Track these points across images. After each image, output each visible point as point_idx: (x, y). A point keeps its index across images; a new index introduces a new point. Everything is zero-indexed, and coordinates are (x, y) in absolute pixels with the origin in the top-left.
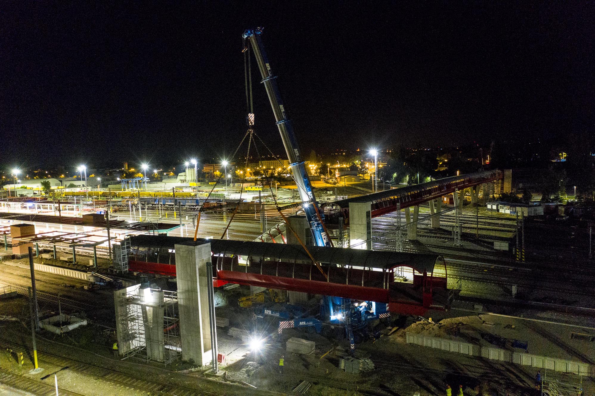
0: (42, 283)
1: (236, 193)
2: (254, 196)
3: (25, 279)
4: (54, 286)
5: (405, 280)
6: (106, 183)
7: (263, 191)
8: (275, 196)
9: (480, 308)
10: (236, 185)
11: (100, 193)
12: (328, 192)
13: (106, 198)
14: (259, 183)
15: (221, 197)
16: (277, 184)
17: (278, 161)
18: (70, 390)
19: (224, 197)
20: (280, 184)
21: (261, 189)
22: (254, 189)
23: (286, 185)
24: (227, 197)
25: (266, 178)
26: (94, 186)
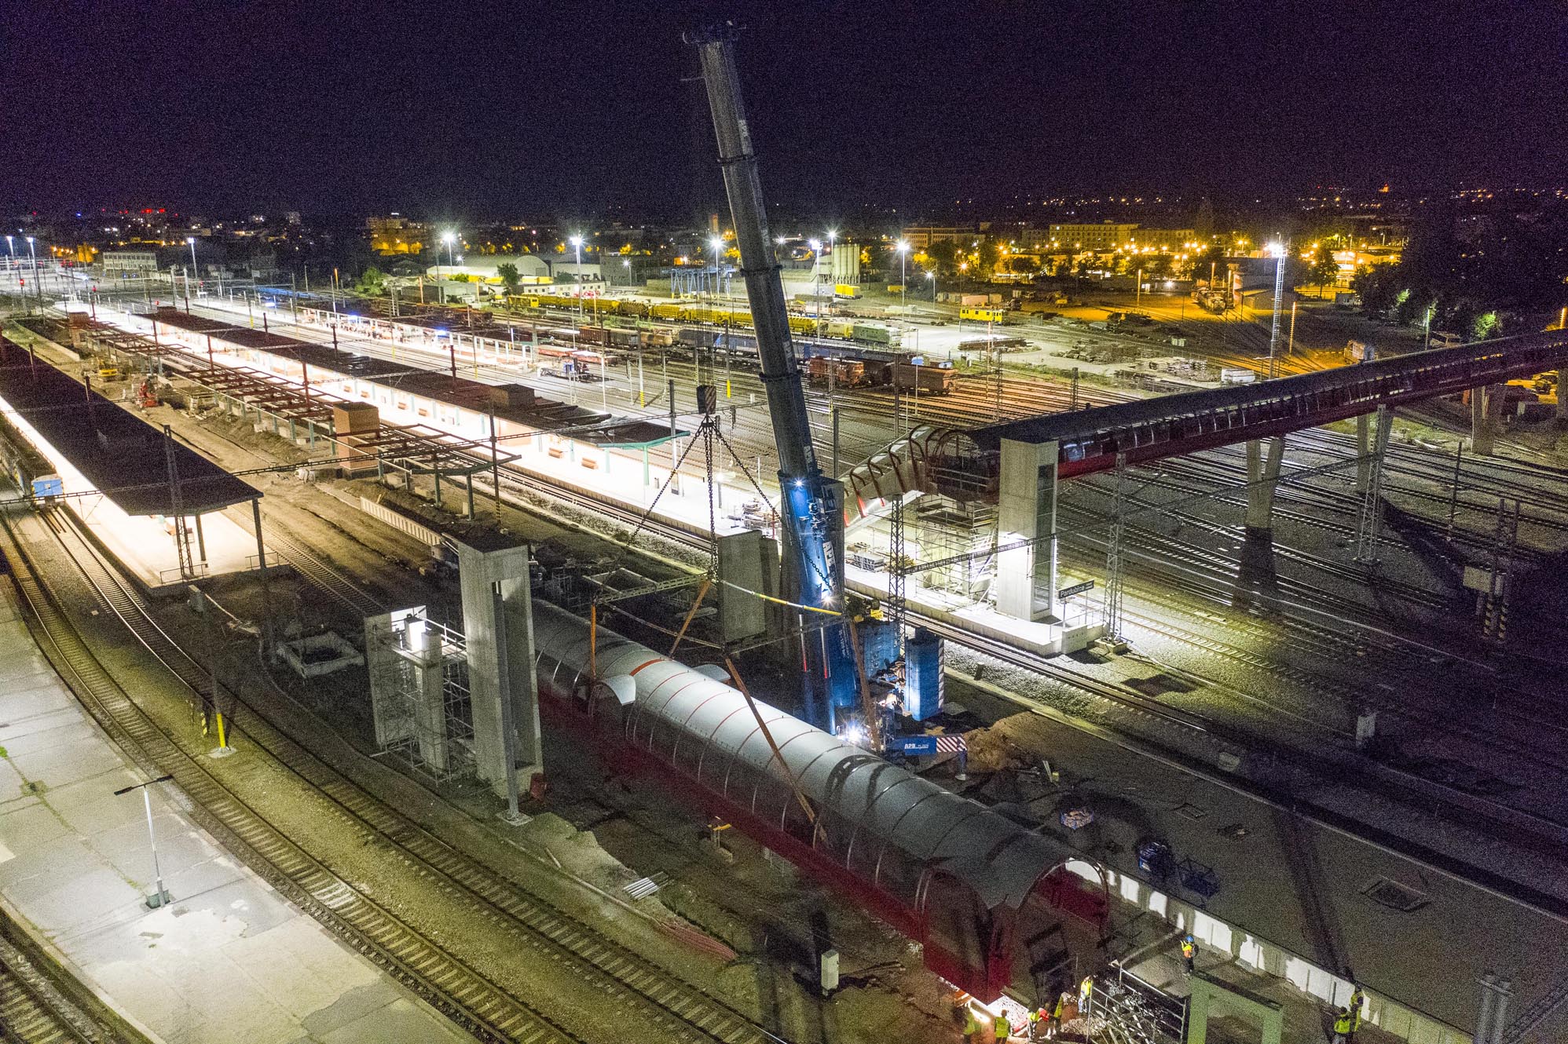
0: (355, 547)
1: (933, 323)
2: (970, 338)
3: (332, 532)
4: (372, 559)
5: (1122, 651)
6: (646, 272)
7: (1006, 324)
8: (1022, 343)
9: (1231, 762)
10: (953, 297)
11: (614, 305)
12: (1174, 342)
13: (622, 321)
14: (1016, 293)
15: (881, 339)
16: (1059, 302)
17: (1103, 227)
18: (250, 803)
19: (888, 337)
20: (1065, 301)
21: (999, 319)
22: (982, 315)
23: (1085, 305)
24: (893, 340)
25: (1045, 278)
26: (619, 281)
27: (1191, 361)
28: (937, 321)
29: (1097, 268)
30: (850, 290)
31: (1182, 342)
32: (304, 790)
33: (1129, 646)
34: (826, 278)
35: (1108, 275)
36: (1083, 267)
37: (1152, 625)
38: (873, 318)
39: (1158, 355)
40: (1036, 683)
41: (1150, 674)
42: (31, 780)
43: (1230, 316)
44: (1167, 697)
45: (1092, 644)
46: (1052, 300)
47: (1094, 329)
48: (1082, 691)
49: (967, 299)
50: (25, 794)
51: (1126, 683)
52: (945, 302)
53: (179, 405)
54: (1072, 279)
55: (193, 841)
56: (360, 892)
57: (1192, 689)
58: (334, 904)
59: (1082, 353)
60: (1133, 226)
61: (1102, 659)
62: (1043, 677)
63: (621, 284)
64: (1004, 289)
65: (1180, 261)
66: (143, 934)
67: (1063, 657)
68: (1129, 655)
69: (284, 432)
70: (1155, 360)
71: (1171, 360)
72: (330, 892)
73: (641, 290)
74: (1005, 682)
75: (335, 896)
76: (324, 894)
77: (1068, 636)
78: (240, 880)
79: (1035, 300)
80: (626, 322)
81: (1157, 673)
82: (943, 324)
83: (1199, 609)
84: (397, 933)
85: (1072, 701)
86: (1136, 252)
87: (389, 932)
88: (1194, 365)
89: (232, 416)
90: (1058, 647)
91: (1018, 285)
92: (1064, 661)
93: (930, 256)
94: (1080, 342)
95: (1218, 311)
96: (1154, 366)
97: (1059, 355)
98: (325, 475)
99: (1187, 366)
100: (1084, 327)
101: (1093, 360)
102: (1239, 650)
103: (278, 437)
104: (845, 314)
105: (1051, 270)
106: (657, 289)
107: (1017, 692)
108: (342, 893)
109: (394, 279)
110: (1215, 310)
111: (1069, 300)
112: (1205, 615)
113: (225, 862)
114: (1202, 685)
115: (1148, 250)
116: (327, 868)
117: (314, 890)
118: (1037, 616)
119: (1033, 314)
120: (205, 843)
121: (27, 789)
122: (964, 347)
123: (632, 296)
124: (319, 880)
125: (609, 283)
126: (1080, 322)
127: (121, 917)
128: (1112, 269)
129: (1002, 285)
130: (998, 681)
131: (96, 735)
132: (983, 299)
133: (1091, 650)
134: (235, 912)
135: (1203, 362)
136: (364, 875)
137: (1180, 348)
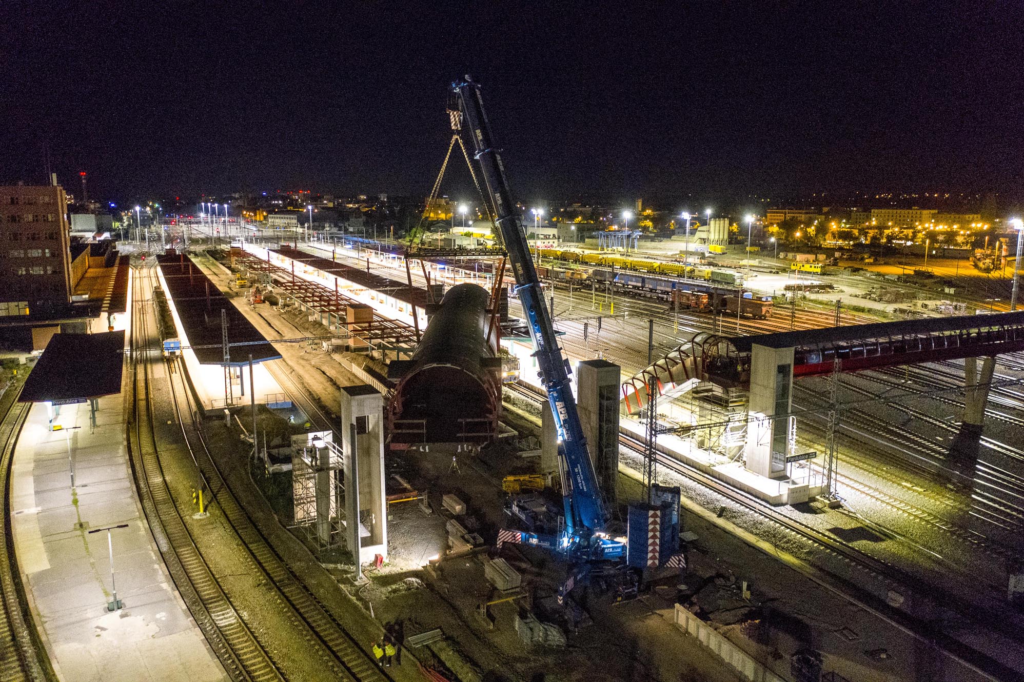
1: (771, 272)
2: (794, 282)
3: (328, 384)
5: (836, 506)
6: (586, 234)
7: (823, 274)
8: (831, 287)
9: (897, 600)
10: (790, 255)
11: (559, 253)
12: (947, 290)
13: (561, 264)
14: (837, 254)
15: (730, 280)
16: (867, 261)
17: (911, 211)
18: (202, 550)
19: (734, 280)
20: (872, 261)
21: (819, 270)
22: (807, 268)
23: (886, 264)
24: (738, 282)
25: (861, 245)
26: (568, 239)
27: (954, 303)
28: (774, 271)
29: (901, 239)
30: (718, 249)
31: (952, 291)
32: (237, 545)
33: (842, 502)
34: (704, 241)
35: (909, 243)
36: (890, 238)
37: (866, 489)
38: (730, 267)
39: (930, 299)
40: (761, 524)
41: (853, 525)
42: (82, 521)
43: (995, 274)
44: (860, 544)
45: (814, 500)
46: (863, 259)
47: (888, 280)
48: (794, 533)
49: (800, 257)
50: (75, 529)
51: (829, 530)
52: (785, 258)
53: (274, 303)
54: (879, 246)
55: (154, 570)
56: (241, 617)
57: (882, 540)
58: (221, 623)
59: (873, 295)
60: (933, 211)
61: (818, 511)
62: (767, 520)
63: (569, 241)
64: (829, 252)
65: (963, 235)
66: (98, 627)
67: (788, 507)
68: (841, 510)
69: (325, 322)
70: (927, 302)
71: (938, 303)
72: (223, 614)
73: (581, 245)
74: (738, 521)
75: (225, 618)
76: (218, 616)
77: (792, 492)
78: (170, 599)
79: (850, 259)
80: (564, 264)
81: (859, 525)
82: (777, 273)
83: (907, 481)
84: (251, 648)
85: (785, 540)
86: (932, 228)
87: (246, 647)
88: (956, 306)
89: (300, 310)
90: (785, 499)
91: (841, 249)
92: (788, 510)
93: (780, 228)
94: (873, 288)
95: (988, 270)
96: (926, 306)
97: (856, 296)
98: (338, 349)
99: (951, 307)
100: (881, 278)
101: (881, 300)
102: (930, 514)
103: (321, 324)
104: (710, 264)
105: (866, 239)
106: (592, 245)
107: (746, 529)
108: (230, 617)
109: (430, 234)
110: (985, 269)
111: (876, 260)
112: (909, 485)
113: (167, 586)
114: (891, 538)
115: (941, 227)
116: (228, 598)
117: (214, 612)
118: (773, 475)
119: (845, 268)
120: (161, 572)
121: (78, 526)
122: (788, 288)
123: (574, 248)
124: (220, 606)
125: (561, 240)
126: (879, 274)
127: (89, 614)
128: (912, 240)
129: (828, 249)
130: (734, 520)
131: (132, 497)
132: (811, 257)
133: (812, 504)
134: (156, 620)
135: (964, 305)
136: (248, 606)
137: (949, 294)
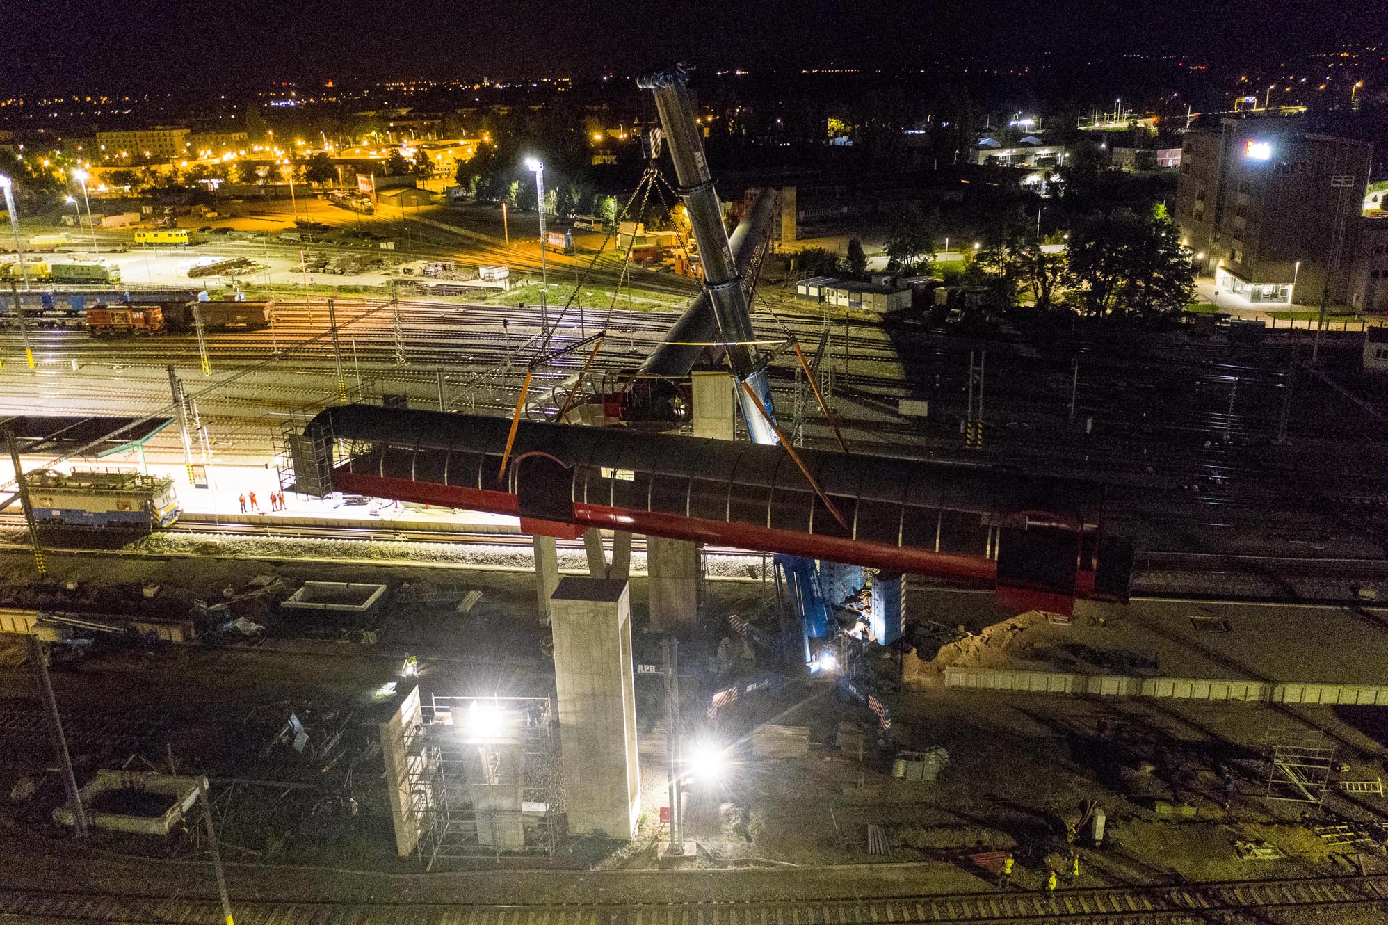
1: (114, 251)
12: (383, 246)
19: (106, 274)
21: (185, 239)
22: (164, 238)
23: (235, 216)
29: (205, 178)
31: (391, 246)
35: (216, 183)
47: (286, 240)
59: (328, 267)
60: (185, 131)
82: (125, 251)
88: (444, 267)
94: (306, 256)
95: (369, 212)
96: (409, 271)
99: (439, 268)
100: (274, 239)
101: (342, 272)
110: (366, 211)
115: (243, 155)
119: (202, 230)
122: (195, 274)
126: (263, 234)
137: (388, 250)
